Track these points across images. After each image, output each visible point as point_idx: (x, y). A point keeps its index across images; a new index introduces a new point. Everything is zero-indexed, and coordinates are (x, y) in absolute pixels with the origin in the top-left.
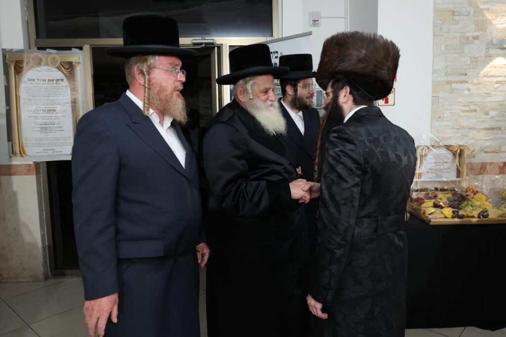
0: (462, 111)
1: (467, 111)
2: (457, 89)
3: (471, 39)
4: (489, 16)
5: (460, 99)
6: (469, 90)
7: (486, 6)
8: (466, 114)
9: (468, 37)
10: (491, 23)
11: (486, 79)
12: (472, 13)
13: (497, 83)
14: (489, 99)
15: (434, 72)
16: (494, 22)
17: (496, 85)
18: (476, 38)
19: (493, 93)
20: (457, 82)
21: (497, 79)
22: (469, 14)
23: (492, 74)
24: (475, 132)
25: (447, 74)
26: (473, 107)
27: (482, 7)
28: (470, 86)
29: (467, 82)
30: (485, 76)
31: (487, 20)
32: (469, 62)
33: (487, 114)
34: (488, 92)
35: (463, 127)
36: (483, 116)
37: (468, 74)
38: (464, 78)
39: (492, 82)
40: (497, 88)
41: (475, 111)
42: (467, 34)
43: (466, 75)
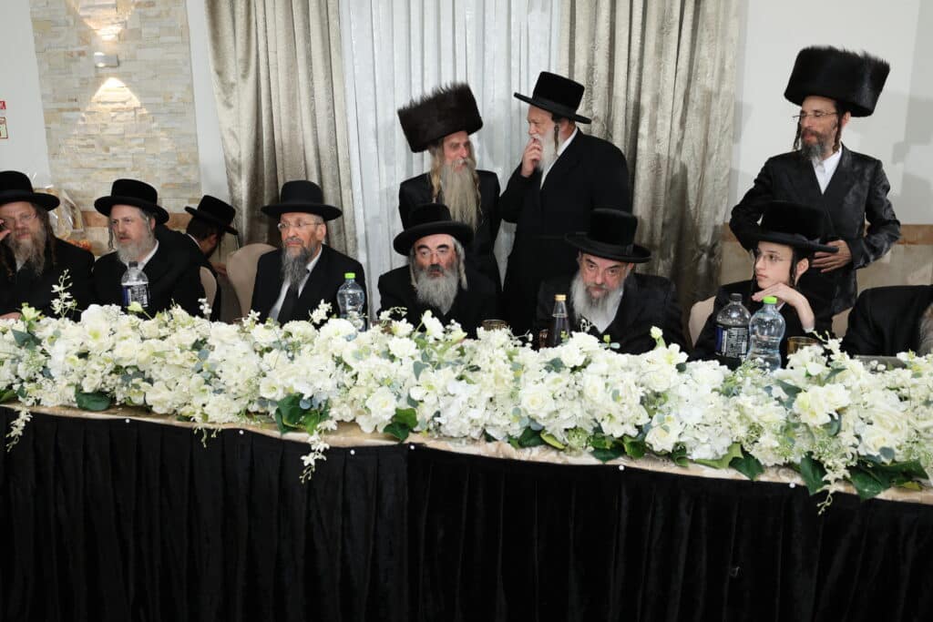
0: (80, 146)
1: (83, 146)
2: (69, 119)
3: (75, 55)
4: (92, 25)
5: (76, 132)
6: (83, 119)
7: (88, 13)
8: (84, 150)
9: (72, 53)
10: (95, 34)
11: (100, 106)
12: (72, 22)
13: (113, 111)
14: (108, 132)
15: (43, 97)
16: (99, 33)
17: (113, 114)
18: (81, 54)
19: (110, 124)
20: (68, 110)
21: (115, 106)
22: (67, 24)
23: (106, 99)
24: (96, 173)
25: (55, 100)
26: (90, 141)
27: (82, 14)
28: (83, 115)
29: (78, 110)
30: (98, 102)
31: (91, 30)
32: (77, 85)
33: (107, 150)
34: (104, 122)
35: (81, 167)
36: (103, 153)
37: (79, 100)
38: (75, 105)
39: (106, 109)
40: (113, 117)
41: (93, 146)
42: (70, 49)
43: (76, 100)
